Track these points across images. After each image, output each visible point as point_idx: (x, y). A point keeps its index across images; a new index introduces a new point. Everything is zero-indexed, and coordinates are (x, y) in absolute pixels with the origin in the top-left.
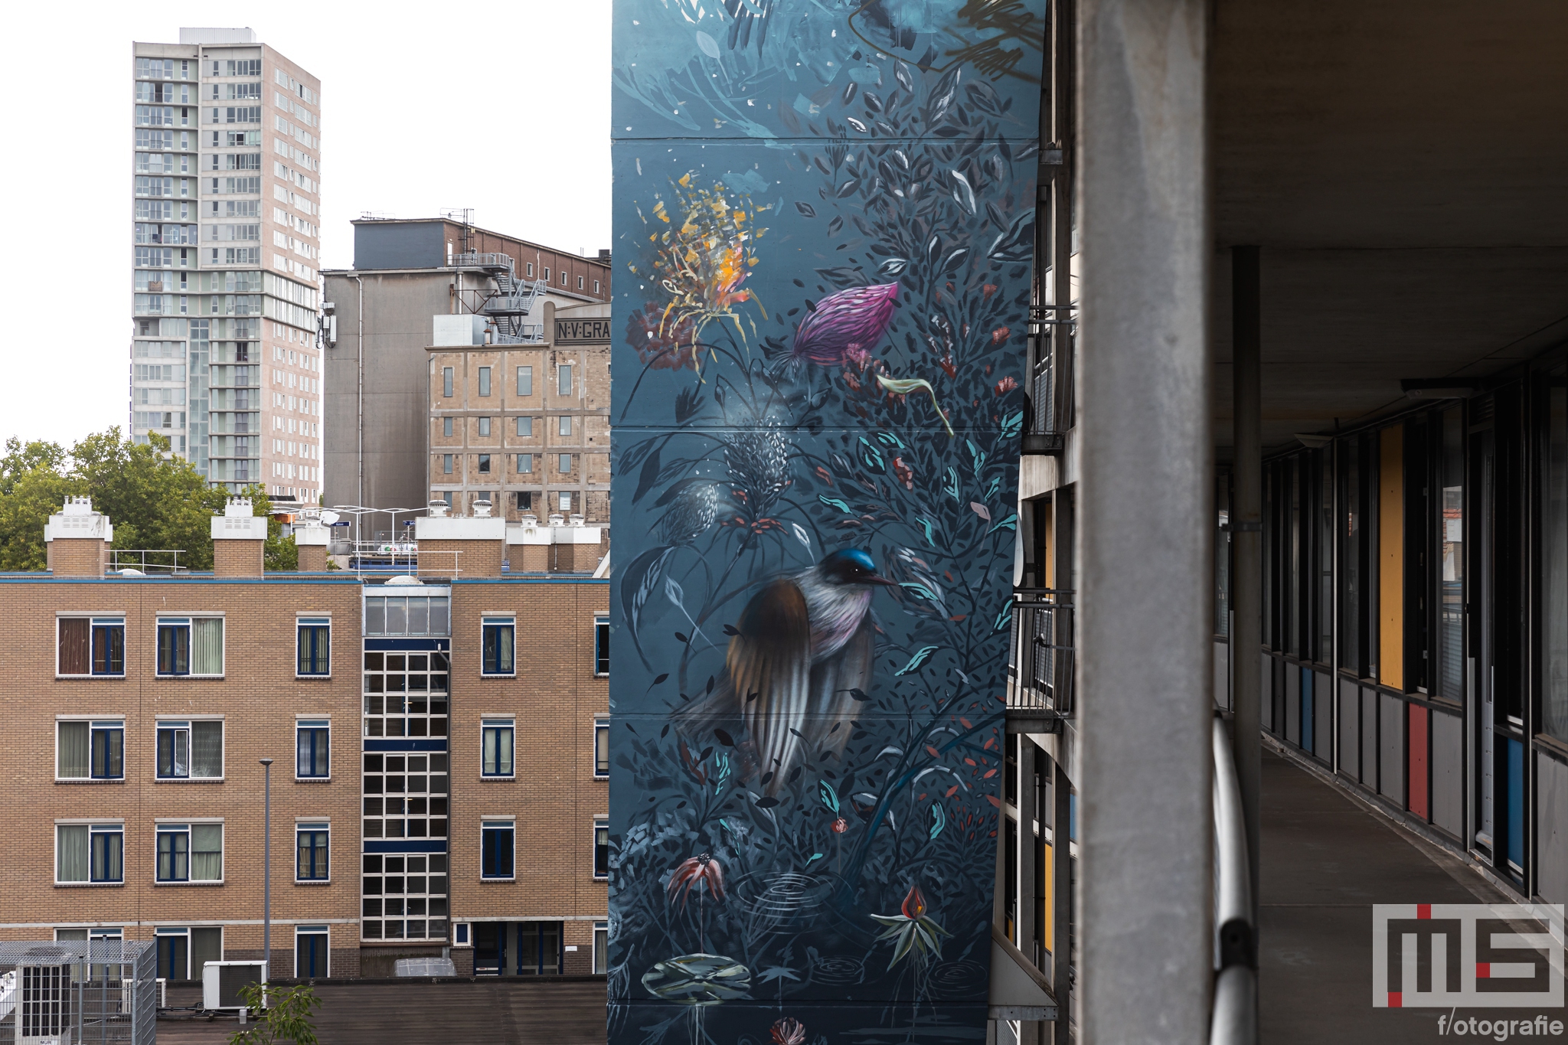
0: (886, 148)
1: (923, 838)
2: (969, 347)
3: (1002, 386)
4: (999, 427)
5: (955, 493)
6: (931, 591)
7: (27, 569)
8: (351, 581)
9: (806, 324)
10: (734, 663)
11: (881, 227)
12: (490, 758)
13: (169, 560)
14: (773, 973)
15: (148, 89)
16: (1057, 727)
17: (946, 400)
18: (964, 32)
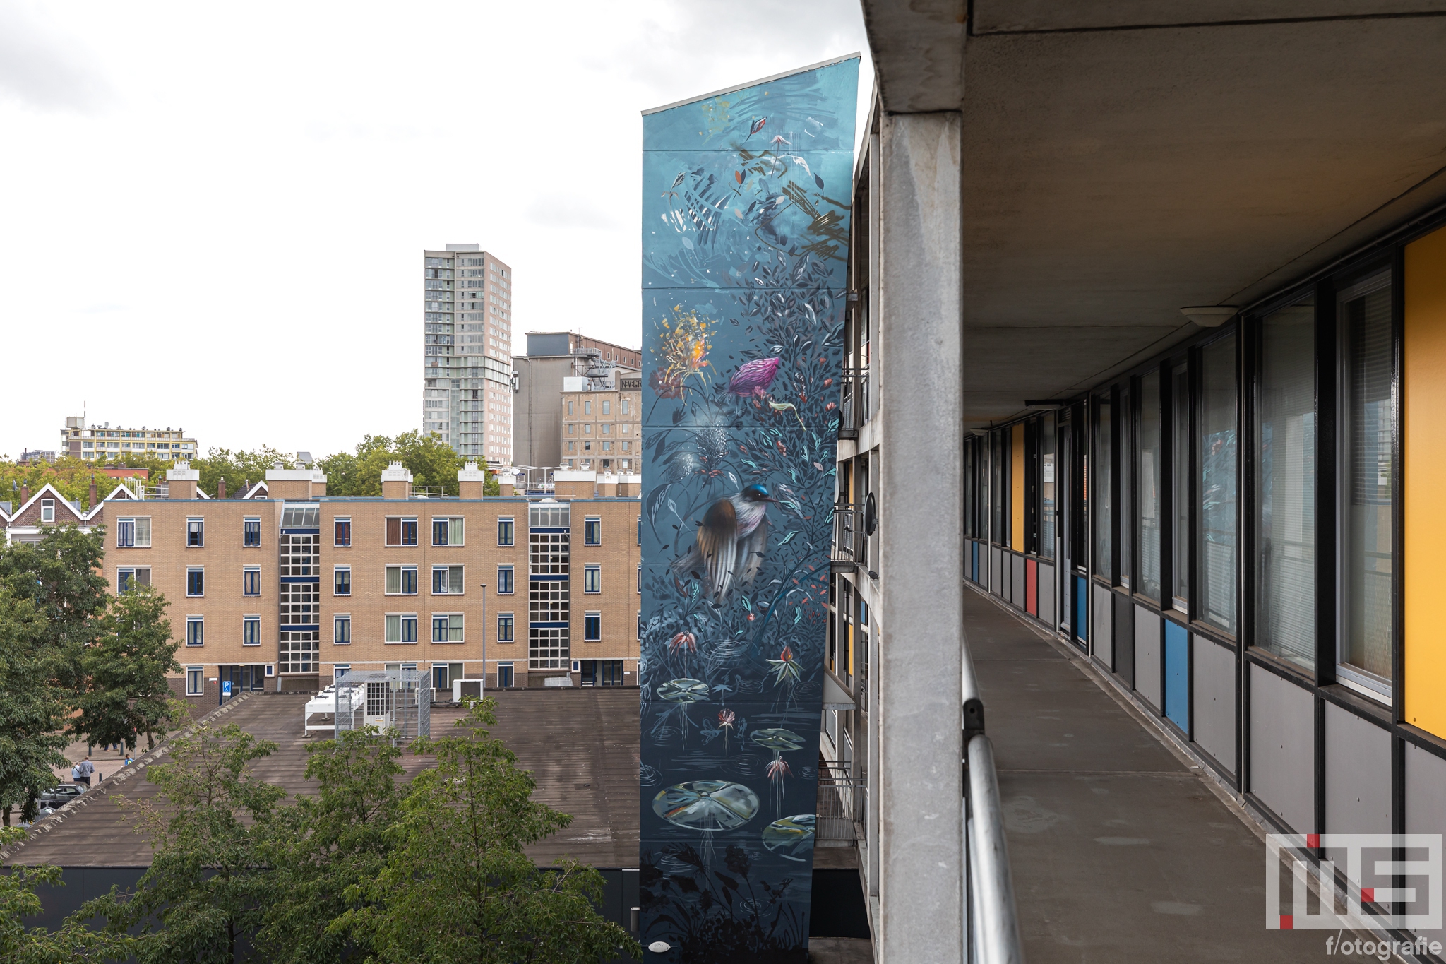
0: (773, 292)
1: (791, 623)
2: (813, 388)
3: (829, 406)
4: (827, 426)
5: (806, 458)
6: (795, 505)
7: (374, 495)
8: (523, 501)
9: (735, 377)
10: (701, 539)
11: (771, 331)
12: (589, 583)
13: (439, 491)
14: (719, 688)
15: (431, 272)
16: (856, 571)
17: (802, 414)
18: (810, 237)
